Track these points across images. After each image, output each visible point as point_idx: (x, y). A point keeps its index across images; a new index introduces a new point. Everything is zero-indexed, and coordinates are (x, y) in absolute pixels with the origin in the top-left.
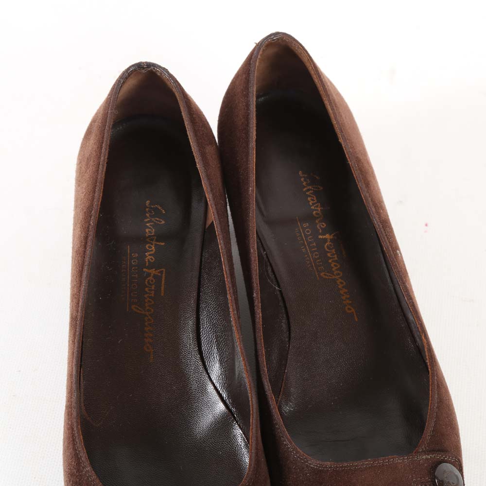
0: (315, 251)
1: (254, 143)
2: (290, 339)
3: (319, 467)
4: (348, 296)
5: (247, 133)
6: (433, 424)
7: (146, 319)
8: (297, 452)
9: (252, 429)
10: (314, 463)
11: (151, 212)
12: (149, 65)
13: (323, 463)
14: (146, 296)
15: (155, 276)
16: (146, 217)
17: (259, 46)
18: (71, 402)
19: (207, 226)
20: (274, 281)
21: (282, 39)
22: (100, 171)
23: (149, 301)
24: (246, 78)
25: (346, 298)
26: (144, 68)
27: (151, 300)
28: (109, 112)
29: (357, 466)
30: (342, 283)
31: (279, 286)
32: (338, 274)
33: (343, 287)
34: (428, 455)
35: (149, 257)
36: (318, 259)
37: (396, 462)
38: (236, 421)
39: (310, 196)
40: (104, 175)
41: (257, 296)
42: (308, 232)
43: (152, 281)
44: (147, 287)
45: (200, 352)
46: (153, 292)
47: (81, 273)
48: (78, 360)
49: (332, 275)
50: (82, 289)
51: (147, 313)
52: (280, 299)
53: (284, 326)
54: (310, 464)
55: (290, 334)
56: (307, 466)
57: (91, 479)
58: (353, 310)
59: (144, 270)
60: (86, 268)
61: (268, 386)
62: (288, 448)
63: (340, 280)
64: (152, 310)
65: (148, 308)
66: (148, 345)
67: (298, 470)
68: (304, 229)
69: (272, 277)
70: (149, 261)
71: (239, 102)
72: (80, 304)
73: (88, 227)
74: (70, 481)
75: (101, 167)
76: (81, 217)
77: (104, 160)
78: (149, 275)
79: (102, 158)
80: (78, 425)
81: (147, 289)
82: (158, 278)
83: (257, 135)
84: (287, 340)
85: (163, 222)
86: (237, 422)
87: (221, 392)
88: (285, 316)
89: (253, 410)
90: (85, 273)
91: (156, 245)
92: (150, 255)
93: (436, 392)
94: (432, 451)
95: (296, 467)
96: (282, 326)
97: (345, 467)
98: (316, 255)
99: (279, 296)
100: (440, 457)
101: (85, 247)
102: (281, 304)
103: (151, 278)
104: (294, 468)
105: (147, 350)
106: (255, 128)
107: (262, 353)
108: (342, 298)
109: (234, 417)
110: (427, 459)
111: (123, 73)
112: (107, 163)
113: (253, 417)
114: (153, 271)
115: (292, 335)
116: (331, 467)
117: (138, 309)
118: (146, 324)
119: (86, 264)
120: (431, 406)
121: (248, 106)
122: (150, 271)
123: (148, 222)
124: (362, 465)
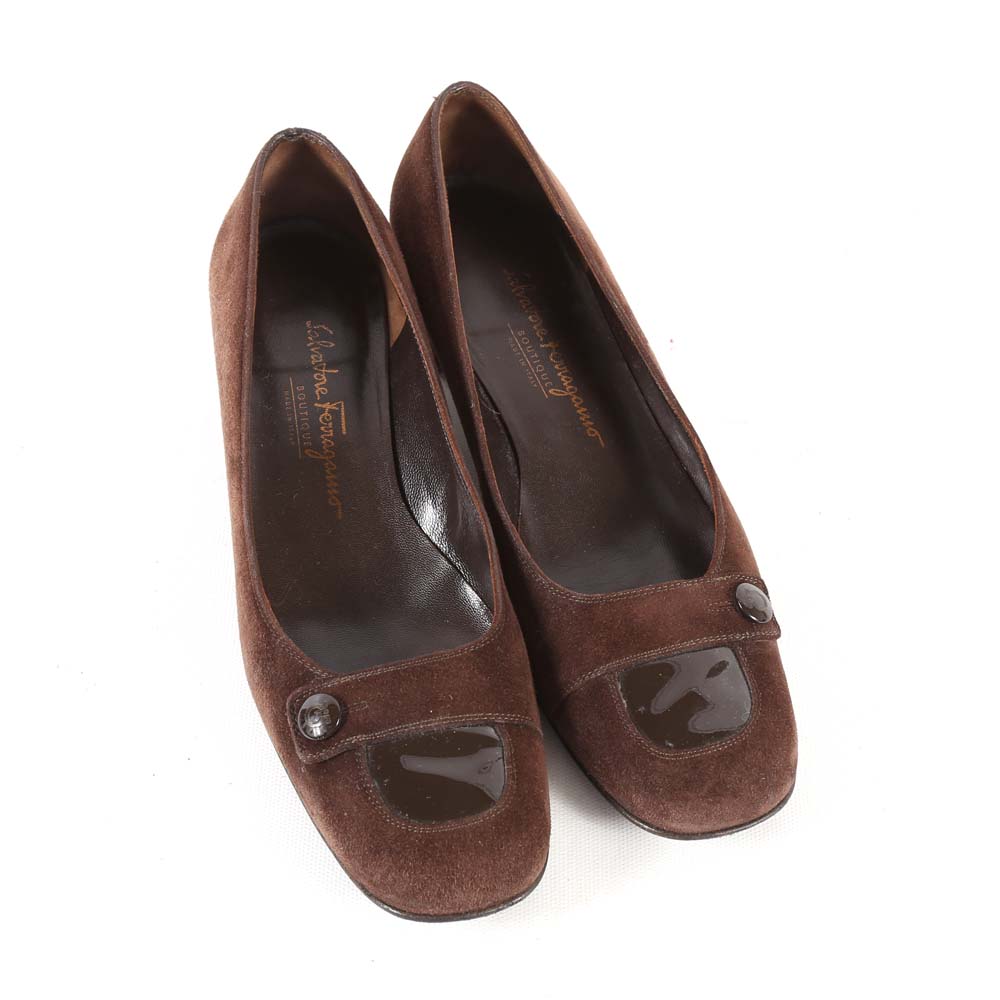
0: (538, 364)
1: (448, 218)
2: (519, 474)
3: (587, 601)
4: (588, 416)
5: (437, 207)
7: (326, 465)
8: (555, 588)
10: (579, 597)
11: (314, 334)
12: (300, 131)
13: (591, 595)
14: (322, 437)
15: (330, 411)
16: (309, 341)
17: (439, 100)
19: (392, 344)
20: (489, 402)
21: (467, 89)
22: (250, 269)
23: (328, 443)
24: (426, 142)
25: (586, 419)
26: (292, 136)
27: (329, 441)
28: (254, 193)
29: (635, 594)
30: (577, 401)
31: (497, 410)
32: (571, 390)
33: (580, 406)
34: (724, 576)
35: (320, 390)
36: (544, 372)
37: (685, 586)
38: (464, 578)
39: (522, 298)
40: (255, 274)
41: (477, 405)
42: (525, 341)
43: (328, 417)
44: (322, 425)
45: (404, 499)
46: (331, 431)
47: (239, 402)
49: (563, 391)
50: (244, 420)
51: (327, 458)
52: (500, 425)
53: (510, 458)
54: (575, 599)
55: (519, 468)
56: (571, 602)
57: (288, 649)
58: (597, 432)
59: (316, 405)
60: (245, 392)
61: (506, 515)
62: (543, 585)
63: (575, 397)
64: (334, 454)
65: (327, 451)
66: (334, 497)
67: (560, 609)
68: (520, 338)
69: (487, 399)
70: (321, 395)
71: (420, 174)
72: (243, 439)
73: (242, 342)
75: (250, 263)
76: (229, 333)
77: (254, 254)
78: (322, 410)
79: (251, 252)
81: (322, 428)
82: (335, 414)
83: (450, 209)
84: (516, 475)
85: (333, 345)
86: (465, 580)
87: (439, 545)
88: (509, 447)
91: (327, 374)
92: (320, 386)
94: (728, 572)
95: (556, 605)
96: (507, 459)
97: (621, 596)
98: (540, 368)
100: (739, 578)
101: (241, 367)
102: (503, 431)
103: (326, 414)
104: (554, 609)
105: (333, 504)
106: (447, 200)
108: (581, 418)
109: (461, 574)
110: (722, 581)
111: (268, 144)
112: (258, 258)
114: (327, 406)
115: (522, 469)
116: (602, 600)
117: (314, 454)
118: (327, 471)
119: (245, 387)
121: (434, 175)
122: (324, 406)
123: (312, 346)
124: (642, 593)
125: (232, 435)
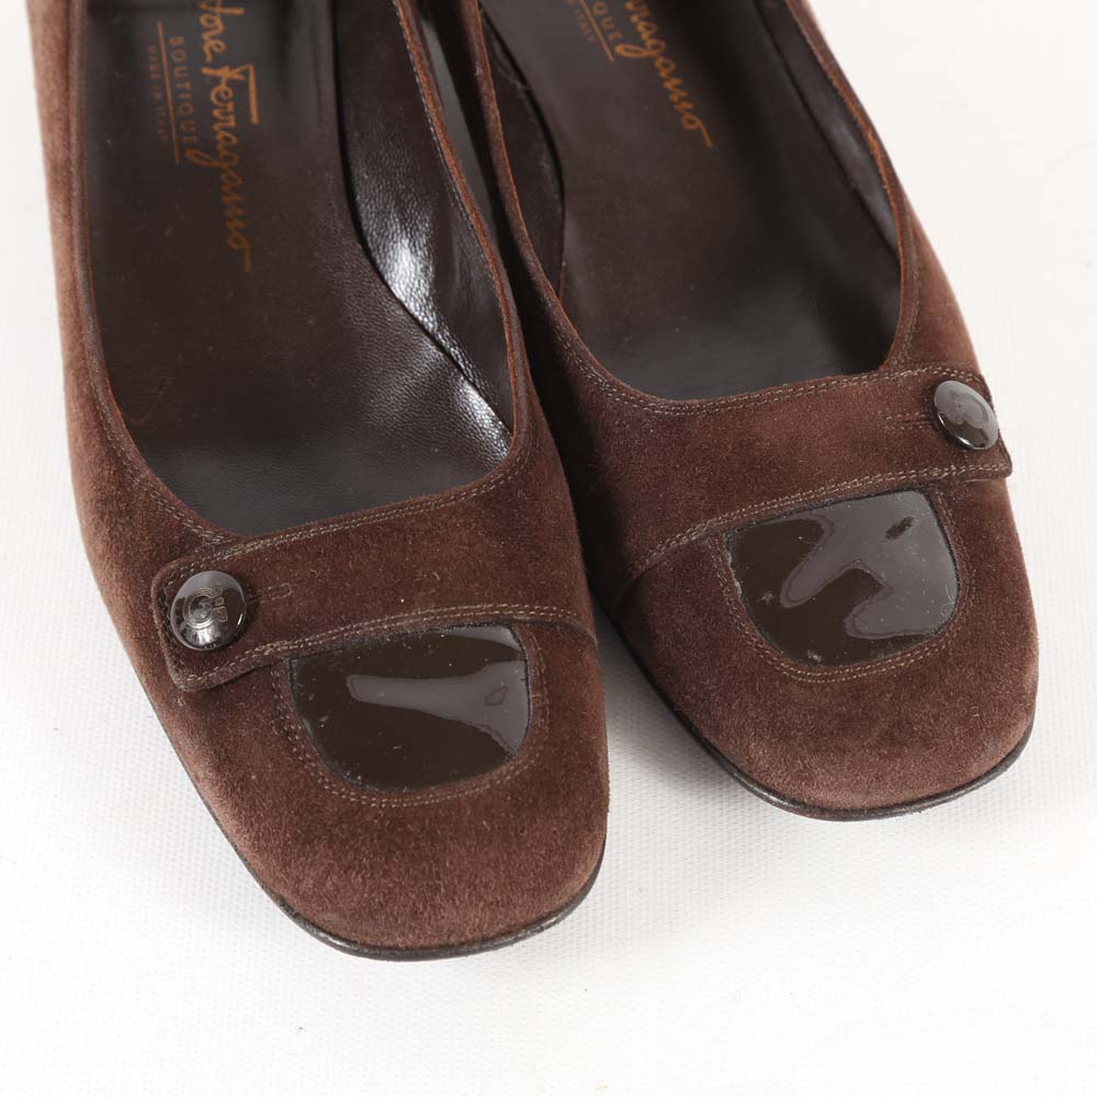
2: (562, 195)
3: (675, 411)
4: (684, 94)
6: (914, 311)
7: (224, 176)
8: (620, 389)
9: (512, 351)
10: (661, 404)
13: (682, 403)
14: (216, 127)
15: (231, 83)
18: (82, 345)
20: (509, 67)
23: (227, 138)
25: (681, 99)
27: (228, 135)
29: (758, 400)
30: (665, 66)
31: (523, 82)
32: (654, 47)
33: (670, 75)
34: (913, 369)
35: (211, 43)
36: (607, 15)
37: (845, 386)
38: (464, 375)
41: (486, 72)
43: (226, 93)
44: (215, 107)
45: (361, 237)
46: (232, 118)
47: (64, 60)
48: (86, 250)
49: (640, 49)
51: (224, 165)
52: (529, 109)
53: (547, 167)
54: (653, 408)
56: (647, 413)
57: (155, 495)
58: (698, 122)
59: (204, 70)
60: (75, 44)
61: (536, 263)
62: (599, 385)
63: (661, 60)
64: (236, 157)
65: (224, 153)
66: (237, 234)
67: (628, 426)
69: (506, 62)
70: (213, 52)
74: (102, 518)
78: (216, 81)
80: (107, 388)
81: (216, 113)
82: (239, 88)
84: (557, 197)
86: (467, 378)
87: (420, 318)
88: (545, 147)
89: (508, 313)
90: (75, 58)
91: (224, 18)
92: (213, 38)
93: (914, 248)
94: (923, 362)
95: (621, 421)
96: (540, 168)
97: (734, 404)
98: (600, 8)
99: (527, 103)
100: (940, 372)
102: (533, 120)
103: (223, 87)
104: (619, 425)
105: (235, 247)
107: (512, 196)
108: (671, 97)
109: (459, 367)
110: (911, 378)
113: (510, 327)
114: (225, 73)
115: (568, 185)
116: (700, 409)
117: (201, 158)
118: (225, 188)
119: (75, 34)
120: (905, 275)
122: (219, 73)
124: (769, 398)
125: (55, 121)
